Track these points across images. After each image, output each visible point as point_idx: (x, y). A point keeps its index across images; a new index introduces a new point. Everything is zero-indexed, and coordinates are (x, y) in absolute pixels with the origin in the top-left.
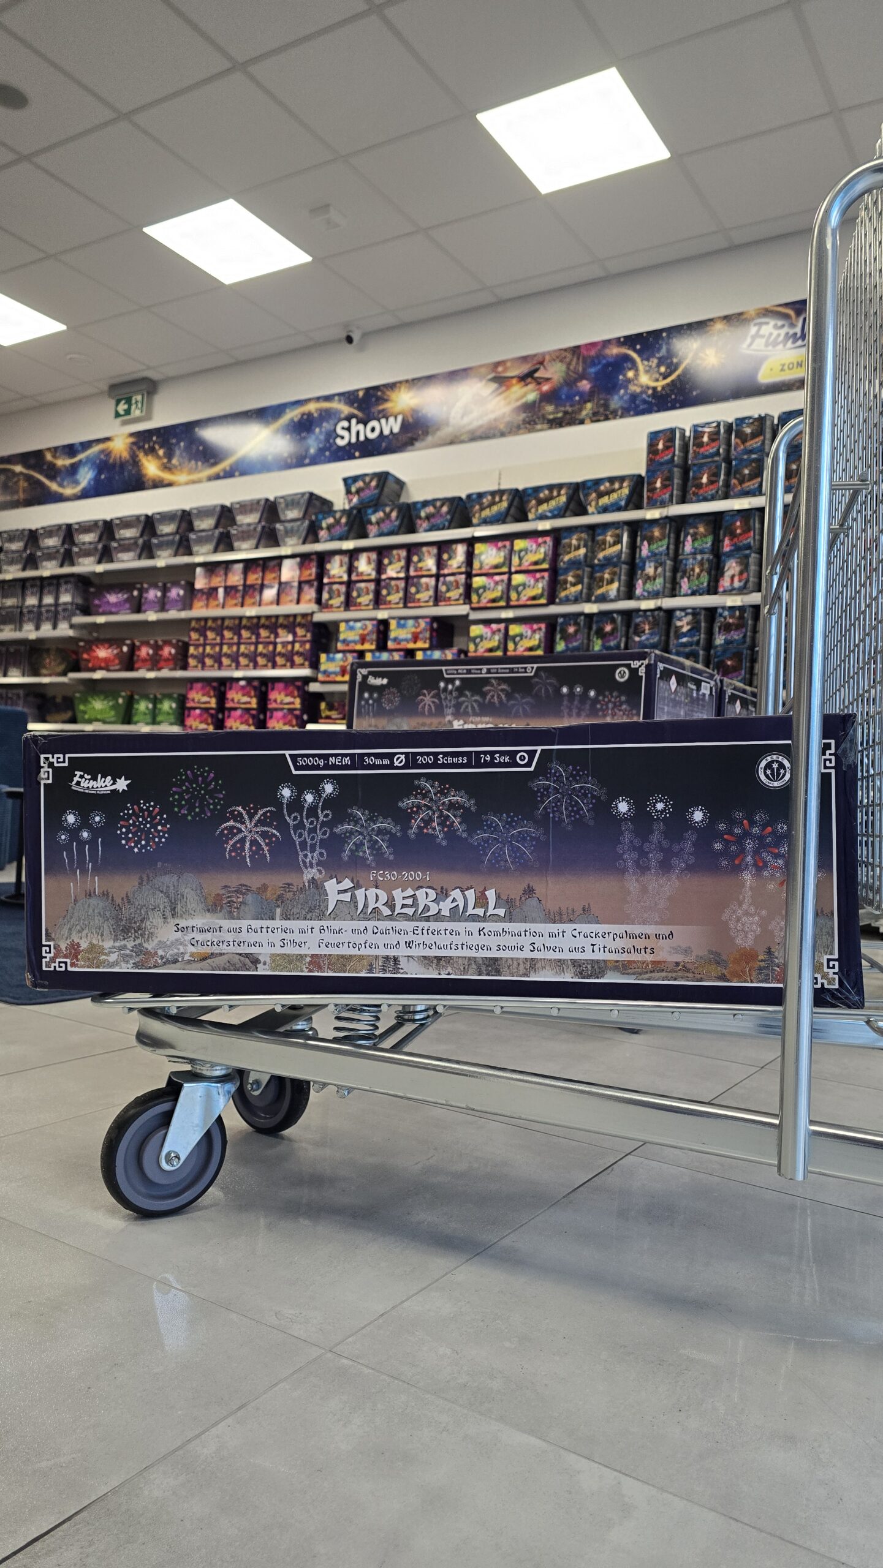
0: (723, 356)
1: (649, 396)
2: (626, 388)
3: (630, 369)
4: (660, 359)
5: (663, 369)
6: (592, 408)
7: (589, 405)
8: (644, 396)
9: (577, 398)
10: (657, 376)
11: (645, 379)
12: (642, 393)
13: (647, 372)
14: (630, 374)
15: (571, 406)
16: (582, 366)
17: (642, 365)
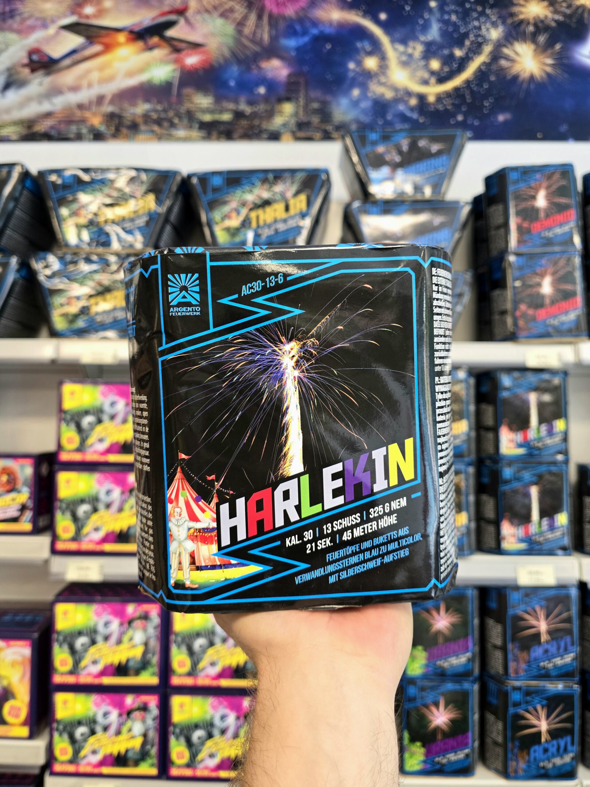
0: (550, 61)
1: (412, 109)
2: (364, 87)
3: (370, 54)
4: (426, 44)
5: (435, 65)
6: (296, 114)
7: (288, 108)
8: (401, 107)
9: (262, 90)
10: (426, 75)
11: (401, 77)
12: (396, 101)
13: (405, 64)
14: (371, 63)
15: (251, 103)
16: (270, 32)
17: (395, 50)
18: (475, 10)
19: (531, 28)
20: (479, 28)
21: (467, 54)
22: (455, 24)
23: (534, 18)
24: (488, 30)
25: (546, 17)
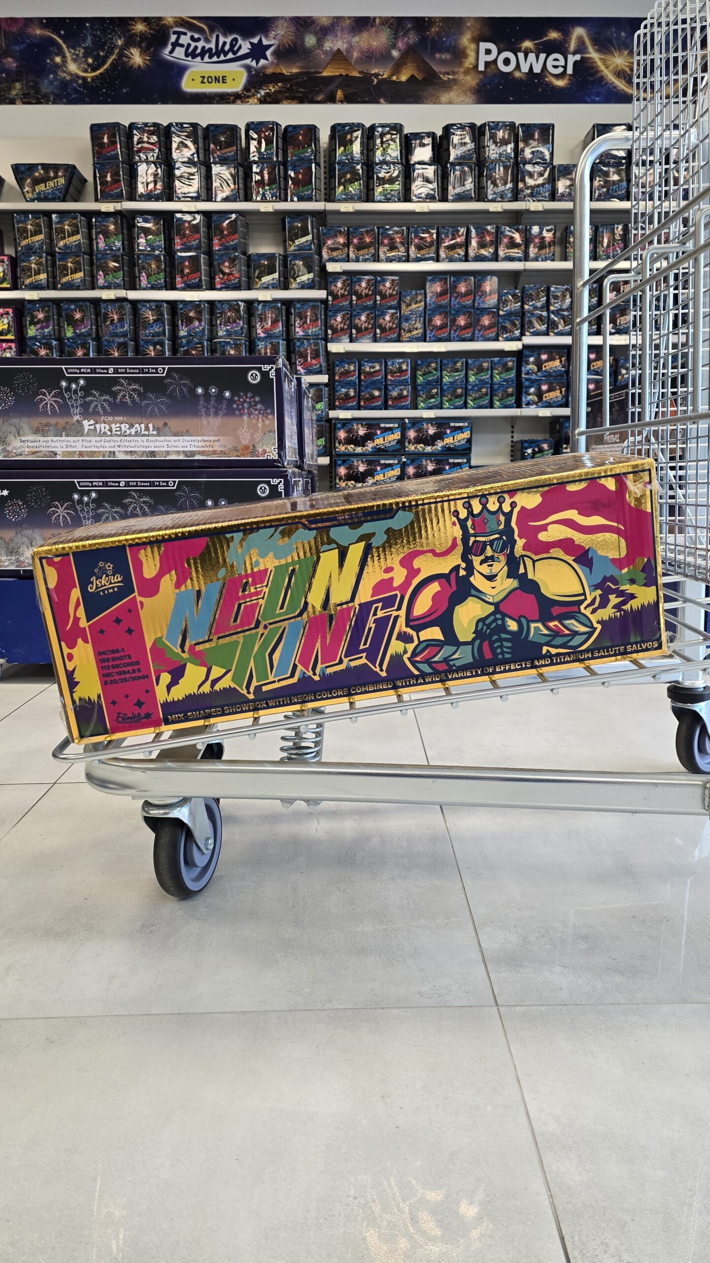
0: (148, 58)
1: (80, 86)
2: (56, 74)
3: (57, 55)
4: (86, 49)
5: (90, 61)
6: (22, 89)
7: (18, 85)
8: (75, 84)
9: (4, 75)
10: (86, 67)
11: (73, 67)
12: (72, 81)
13: (75, 60)
14: (58, 59)
16: (5, 41)
17: (69, 52)
18: (110, 29)
19: (138, 38)
20: (112, 39)
21: (106, 54)
22: (99, 37)
23: (140, 32)
24: (116, 40)
25: (146, 31)
